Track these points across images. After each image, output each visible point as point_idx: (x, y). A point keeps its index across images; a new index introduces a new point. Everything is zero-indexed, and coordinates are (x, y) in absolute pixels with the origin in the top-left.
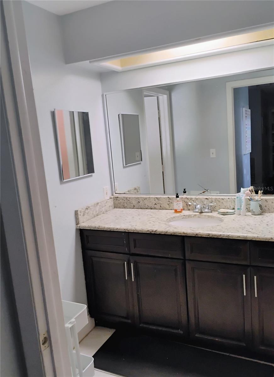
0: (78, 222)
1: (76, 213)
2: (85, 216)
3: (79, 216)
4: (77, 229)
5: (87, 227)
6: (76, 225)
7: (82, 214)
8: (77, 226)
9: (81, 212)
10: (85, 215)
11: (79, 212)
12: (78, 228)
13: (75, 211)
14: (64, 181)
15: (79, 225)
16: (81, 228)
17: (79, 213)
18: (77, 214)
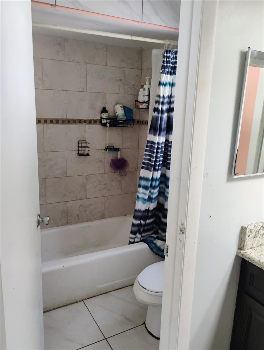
0: (242, 246)
1: (243, 231)
2: (257, 239)
3: (247, 237)
4: (237, 257)
5: (256, 262)
6: (239, 249)
7: (252, 235)
8: (239, 251)
9: (251, 232)
10: (257, 237)
11: (248, 231)
12: (241, 255)
13: (242, 228)
14: (235, 177)
15: (242, 252)
16: (245, 259)
17: (248, 233)
18: (245, 233)
